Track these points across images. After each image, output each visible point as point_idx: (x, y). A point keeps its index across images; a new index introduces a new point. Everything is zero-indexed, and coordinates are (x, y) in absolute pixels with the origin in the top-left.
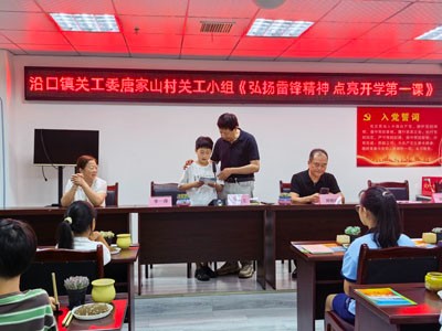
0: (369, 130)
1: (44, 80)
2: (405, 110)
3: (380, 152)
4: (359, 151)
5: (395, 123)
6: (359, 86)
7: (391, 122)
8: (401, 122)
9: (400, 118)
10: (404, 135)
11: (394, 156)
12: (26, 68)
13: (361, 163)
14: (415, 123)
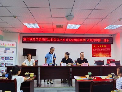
0: (95, 49)
1: (26, 38)
2: (103, 45)
3: (97, 54)
4: (93, 54)
5: (101, 48)
6: (92, 40)
7: (99, 47)
8: (102, 47)
9: (101, 47)
10: (103, 50)
11: (100, 55)
12: (23, 36)
13: (93, 56)
14: (105, 48)
